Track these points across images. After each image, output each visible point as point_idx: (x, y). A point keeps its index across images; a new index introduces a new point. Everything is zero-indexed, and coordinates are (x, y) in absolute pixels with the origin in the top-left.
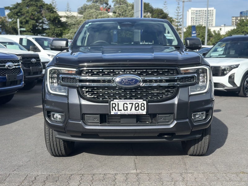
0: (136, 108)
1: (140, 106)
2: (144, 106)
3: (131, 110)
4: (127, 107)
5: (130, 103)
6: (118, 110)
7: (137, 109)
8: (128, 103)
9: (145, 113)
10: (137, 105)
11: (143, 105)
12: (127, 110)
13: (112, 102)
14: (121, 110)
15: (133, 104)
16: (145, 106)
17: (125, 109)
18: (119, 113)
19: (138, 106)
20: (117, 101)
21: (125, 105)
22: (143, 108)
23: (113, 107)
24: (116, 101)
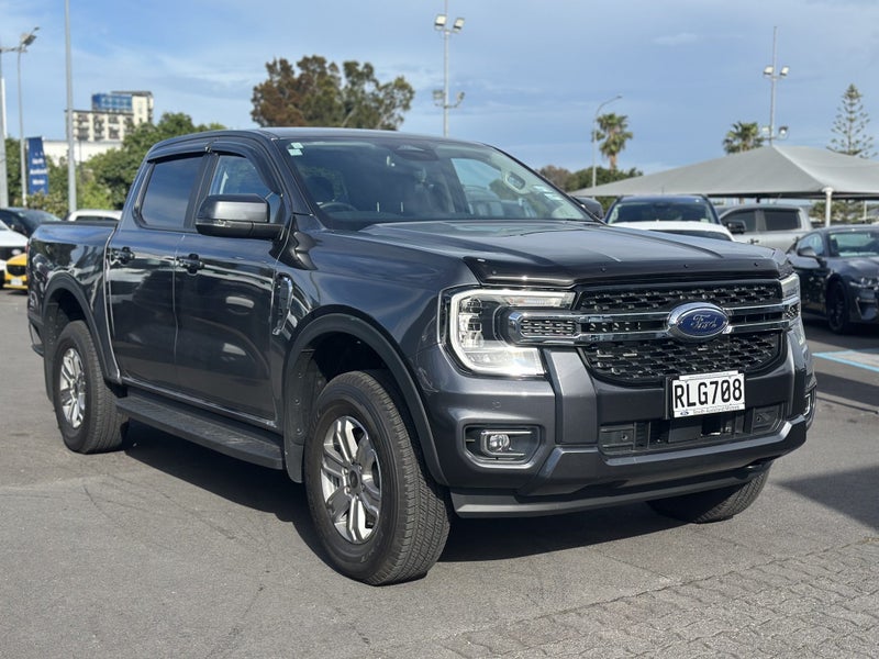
0: (723, 394)
1: (732, 389)
2: (739, 388)
3: (714, 402)
4: (705, 394)
5: (711, 383)
6: (689, 405)
7: (726, 397)
8: (708, 384)
9: (742, 407)
10: (725, 385)
11: (737, 384)
12: (706, 402)
13: (675, 383)
14: (694, 404)
15: (716, 383)
16: (742, 388)
17: (703, 399)
18: (692, 412)
19: (728, 388)
20: (687, 377)
21: (703, 389)
22: (737, 395)
23: (677, 397)
24: (683, 380)
